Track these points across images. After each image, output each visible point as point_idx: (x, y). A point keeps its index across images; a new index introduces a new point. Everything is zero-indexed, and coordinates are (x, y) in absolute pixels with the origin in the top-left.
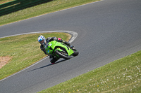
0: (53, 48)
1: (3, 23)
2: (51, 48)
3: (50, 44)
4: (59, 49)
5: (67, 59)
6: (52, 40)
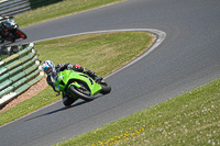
0: (66, 83)
1: (50, 17)
2: (62, 83)
3: (61, 76)
4: (76, 84)
5: (87, 100)
6: (65, 68)
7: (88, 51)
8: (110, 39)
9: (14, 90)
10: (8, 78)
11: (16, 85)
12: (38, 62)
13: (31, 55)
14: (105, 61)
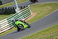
0: (17, 25)
4: (20, 25)
7: (44, 8)
8: (50, 5)
9: (24, 18)
10: (23, 15)
11: (25, 17)
12: (31, 11)
13: (29, 9)
14: (48, 10)
